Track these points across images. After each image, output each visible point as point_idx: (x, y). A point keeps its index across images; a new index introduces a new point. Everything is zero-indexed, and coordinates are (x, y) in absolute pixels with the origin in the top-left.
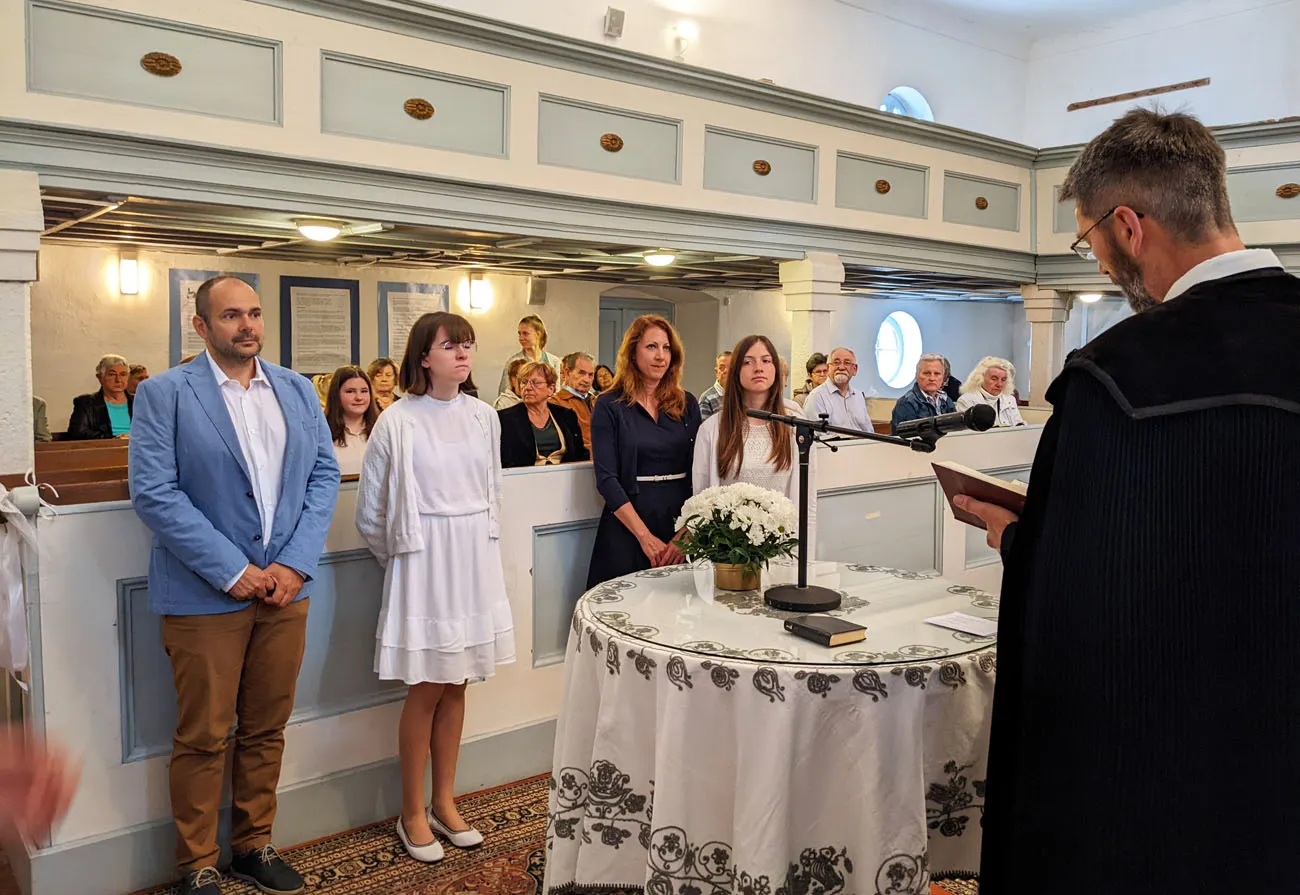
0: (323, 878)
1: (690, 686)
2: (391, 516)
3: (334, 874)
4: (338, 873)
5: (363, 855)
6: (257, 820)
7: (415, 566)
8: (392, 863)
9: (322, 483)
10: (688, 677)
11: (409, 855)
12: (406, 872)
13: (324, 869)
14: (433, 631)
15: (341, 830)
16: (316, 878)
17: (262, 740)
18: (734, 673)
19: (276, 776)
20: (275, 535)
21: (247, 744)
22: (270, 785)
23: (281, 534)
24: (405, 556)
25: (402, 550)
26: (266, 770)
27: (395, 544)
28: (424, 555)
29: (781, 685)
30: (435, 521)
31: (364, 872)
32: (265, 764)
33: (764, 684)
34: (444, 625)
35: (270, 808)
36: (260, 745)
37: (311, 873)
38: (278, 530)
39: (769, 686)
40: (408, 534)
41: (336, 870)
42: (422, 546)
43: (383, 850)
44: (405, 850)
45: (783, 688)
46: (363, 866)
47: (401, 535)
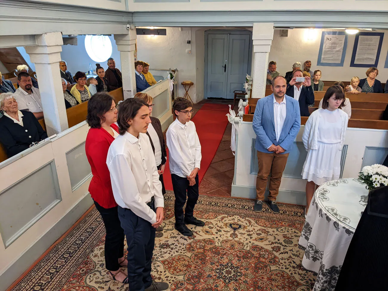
0: (284, 212)
1: (322, 217)
2: (310, 139)
3: (286, 213)
4: (287, 213)
5: (295, 212)
6: (273, 195)
7: (314, 153)
8: (300, 216)
9: (295, 129)
10: (322, 215)
11: (304, 216)
12: (301, 220)
13: (285, 211)
14: (315, 170)
15: (294, 204)
16: (282, 212)
17: (275, 179)
18: (330, 219)
19: (278, 187)
20: (280, 140)
21: (272, 179)
22: (277, 189)
23: (281, 140)
24: (313, 150)
25: (312, 148)
26: (276, 186)
27: (310, 147)
28: (317, 152)
29: (339, 227)
30: (321, 144)
31: (293, 215)
32: (275, 185)
33: (335, 225)
34: (318, 170)
35: (276, 193)
36: (274, 180)
37: (282, 210)
38: (280, 139)
39: (337, 226)
40: (314, 145)
41: (287, 212)
42: (317, 149)
43: (300, 212)
44: (304, 215)
45: (339, 228)
46: (293, 214)
47: (312, 144)
